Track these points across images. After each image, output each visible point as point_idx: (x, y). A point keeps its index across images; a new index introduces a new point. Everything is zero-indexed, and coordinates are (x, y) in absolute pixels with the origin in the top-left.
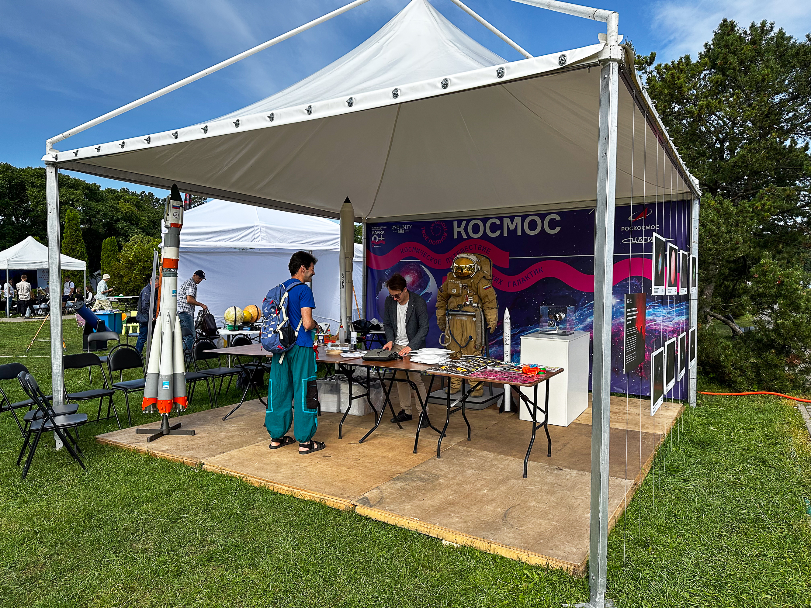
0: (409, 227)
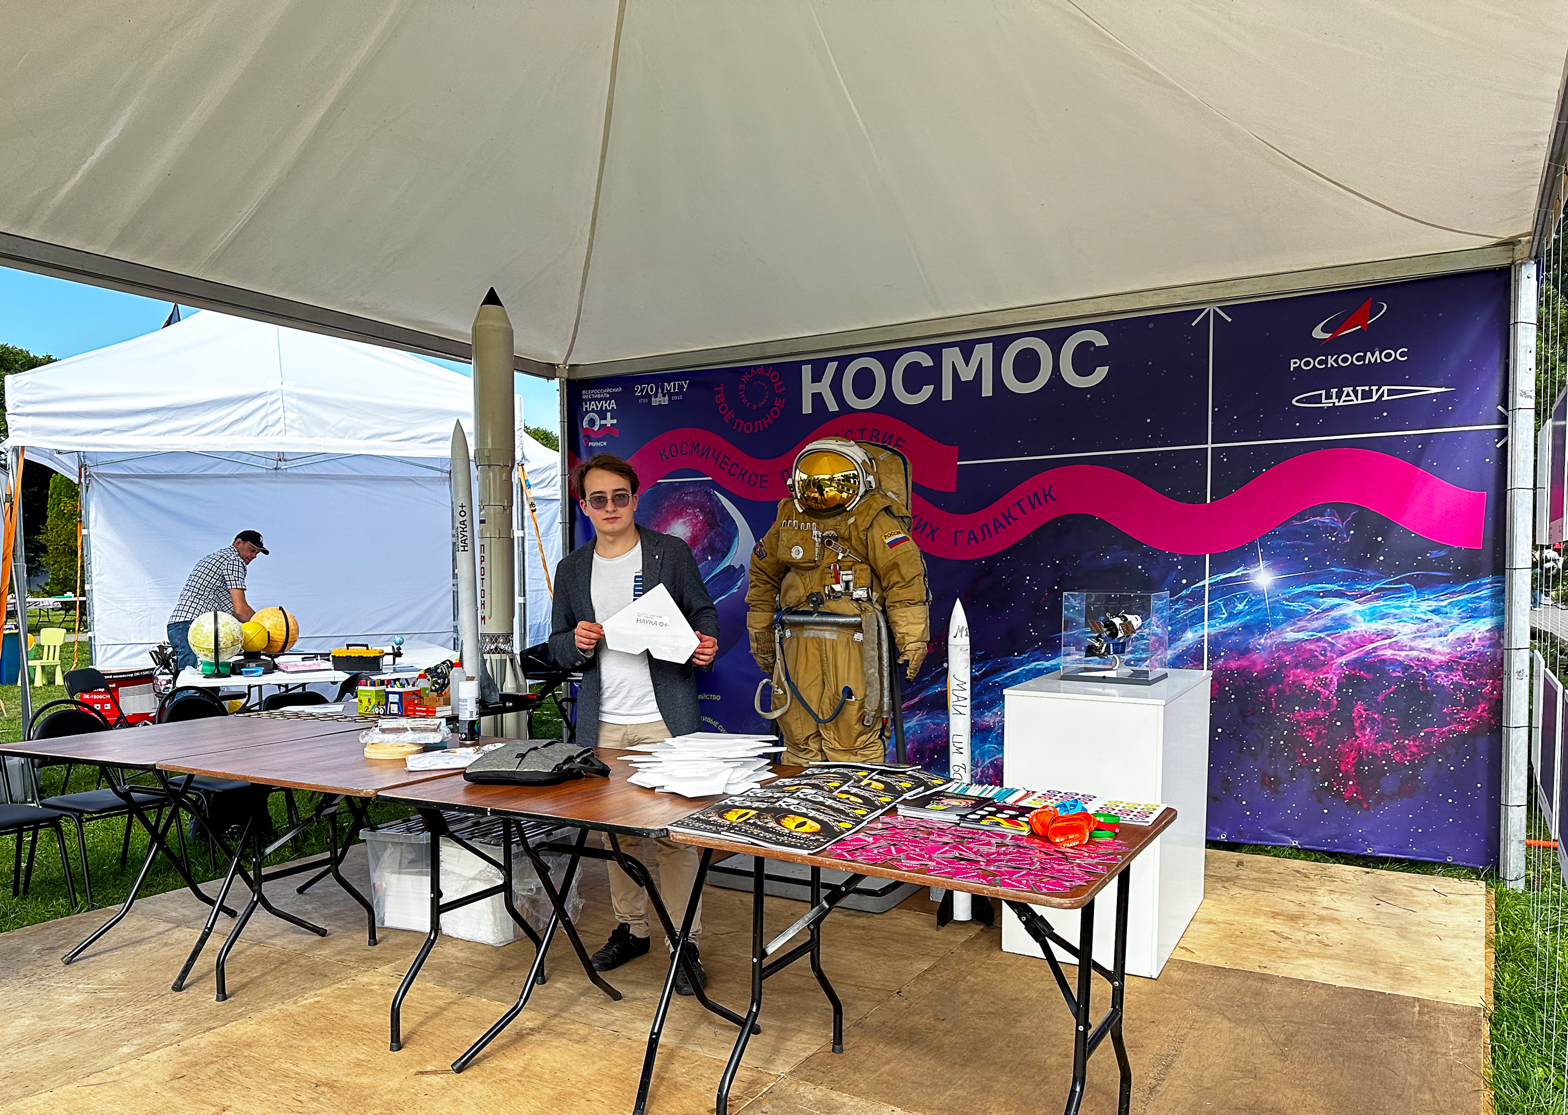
0: (681, 387)
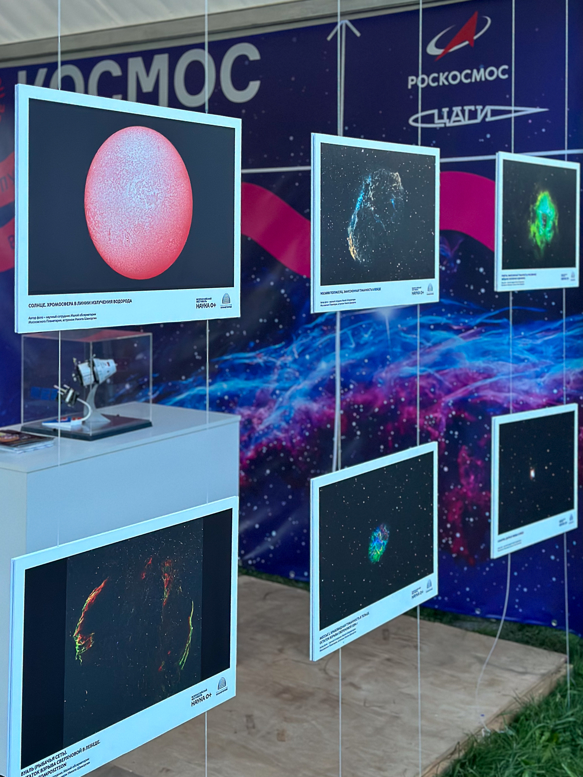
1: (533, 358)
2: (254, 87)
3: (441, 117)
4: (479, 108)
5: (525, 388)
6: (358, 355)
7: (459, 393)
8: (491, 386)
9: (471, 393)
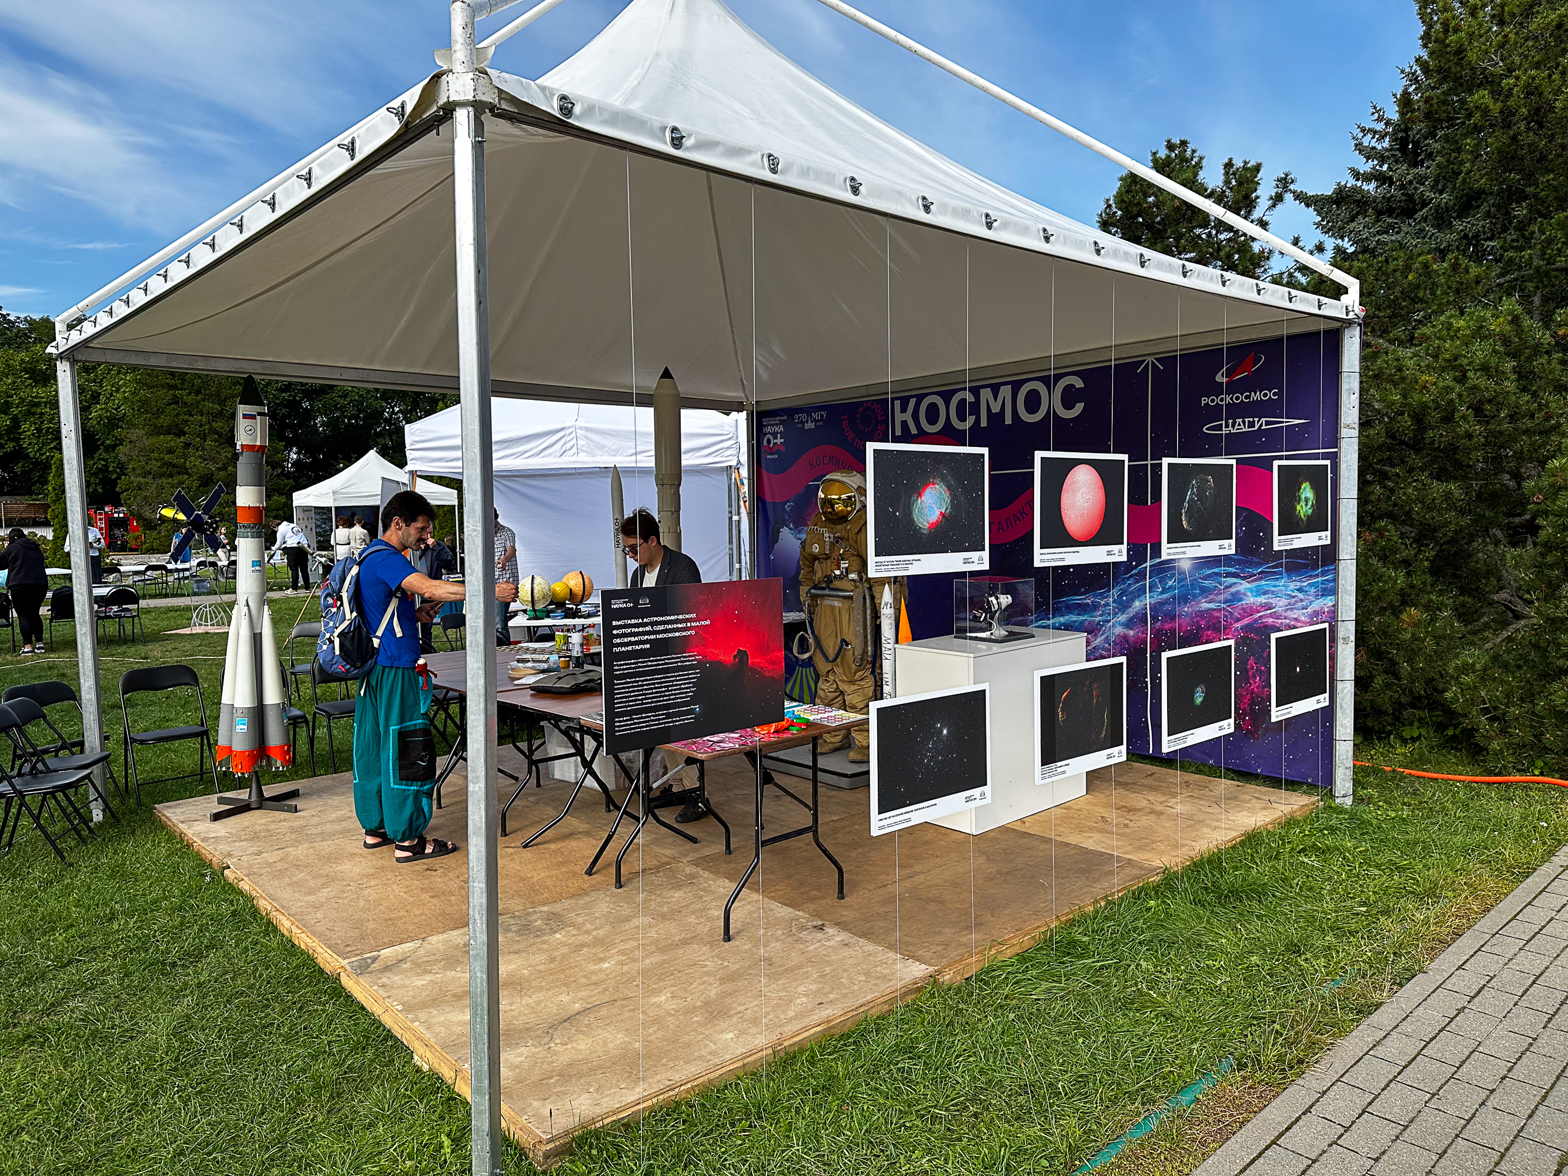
1: (1300, 596)
2: (1079, 407)
3: (1227, 426)
4: (1256, 419)
5: (1295, 616)
6: (1164, 596)
7: (1246, 621)
8: (1271, 615)
9: (1256, 620)
